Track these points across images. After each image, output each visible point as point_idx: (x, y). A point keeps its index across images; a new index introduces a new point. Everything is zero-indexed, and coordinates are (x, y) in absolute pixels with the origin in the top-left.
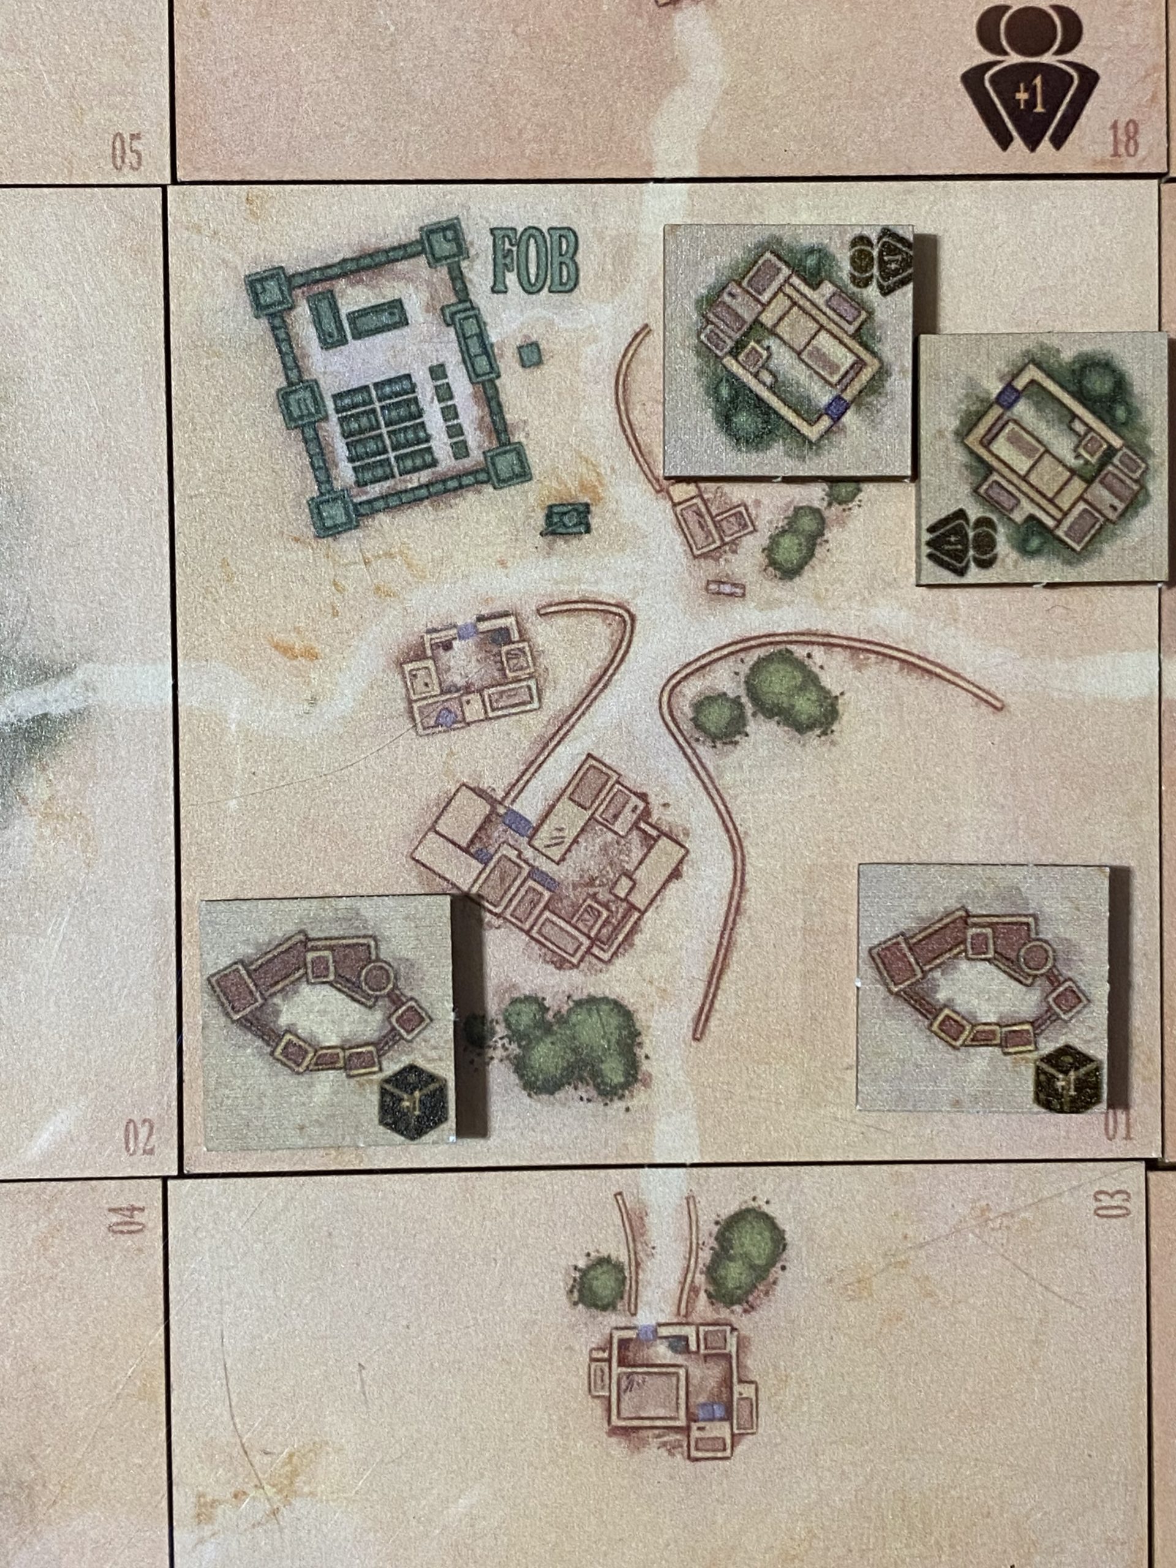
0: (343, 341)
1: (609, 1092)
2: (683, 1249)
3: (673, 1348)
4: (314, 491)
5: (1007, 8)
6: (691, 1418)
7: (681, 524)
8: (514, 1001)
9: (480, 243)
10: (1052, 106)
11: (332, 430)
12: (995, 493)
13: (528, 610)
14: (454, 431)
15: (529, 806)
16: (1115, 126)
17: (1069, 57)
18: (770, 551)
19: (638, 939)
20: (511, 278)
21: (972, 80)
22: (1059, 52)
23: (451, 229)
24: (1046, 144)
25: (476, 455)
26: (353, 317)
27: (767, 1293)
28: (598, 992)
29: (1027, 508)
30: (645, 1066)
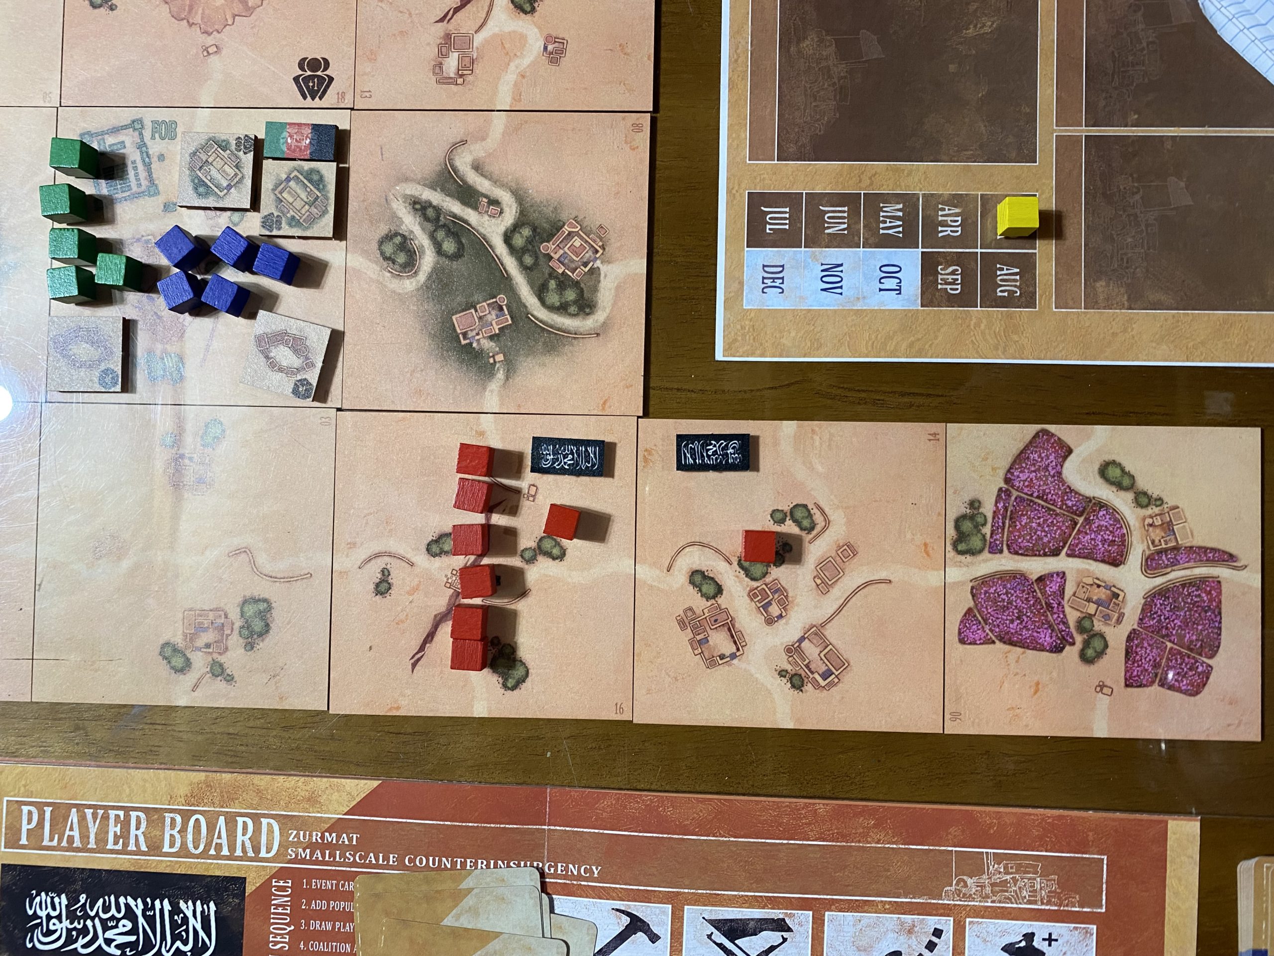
1: (174, 383)
2: (195, 430)
3: (190, 461)
5: (307, 59)
6: (195, 483)
8: (146, 353)
9: (148, 125)
10: (320, 87)
12: (282, 208)
13: (157, 234)
14: (138, 180)
16: (338, 94)
17: (325, 73)
18: (231, 218)
19: (185, 335)
20: (157, 135)
21: (296, 79)
22: (323, 71)
23: (140, 121)
24: (317, 98)
25: (143, 188)
26: (110, 146)
27: (219, 445)
29: (292, 213)
30: (186, 375)
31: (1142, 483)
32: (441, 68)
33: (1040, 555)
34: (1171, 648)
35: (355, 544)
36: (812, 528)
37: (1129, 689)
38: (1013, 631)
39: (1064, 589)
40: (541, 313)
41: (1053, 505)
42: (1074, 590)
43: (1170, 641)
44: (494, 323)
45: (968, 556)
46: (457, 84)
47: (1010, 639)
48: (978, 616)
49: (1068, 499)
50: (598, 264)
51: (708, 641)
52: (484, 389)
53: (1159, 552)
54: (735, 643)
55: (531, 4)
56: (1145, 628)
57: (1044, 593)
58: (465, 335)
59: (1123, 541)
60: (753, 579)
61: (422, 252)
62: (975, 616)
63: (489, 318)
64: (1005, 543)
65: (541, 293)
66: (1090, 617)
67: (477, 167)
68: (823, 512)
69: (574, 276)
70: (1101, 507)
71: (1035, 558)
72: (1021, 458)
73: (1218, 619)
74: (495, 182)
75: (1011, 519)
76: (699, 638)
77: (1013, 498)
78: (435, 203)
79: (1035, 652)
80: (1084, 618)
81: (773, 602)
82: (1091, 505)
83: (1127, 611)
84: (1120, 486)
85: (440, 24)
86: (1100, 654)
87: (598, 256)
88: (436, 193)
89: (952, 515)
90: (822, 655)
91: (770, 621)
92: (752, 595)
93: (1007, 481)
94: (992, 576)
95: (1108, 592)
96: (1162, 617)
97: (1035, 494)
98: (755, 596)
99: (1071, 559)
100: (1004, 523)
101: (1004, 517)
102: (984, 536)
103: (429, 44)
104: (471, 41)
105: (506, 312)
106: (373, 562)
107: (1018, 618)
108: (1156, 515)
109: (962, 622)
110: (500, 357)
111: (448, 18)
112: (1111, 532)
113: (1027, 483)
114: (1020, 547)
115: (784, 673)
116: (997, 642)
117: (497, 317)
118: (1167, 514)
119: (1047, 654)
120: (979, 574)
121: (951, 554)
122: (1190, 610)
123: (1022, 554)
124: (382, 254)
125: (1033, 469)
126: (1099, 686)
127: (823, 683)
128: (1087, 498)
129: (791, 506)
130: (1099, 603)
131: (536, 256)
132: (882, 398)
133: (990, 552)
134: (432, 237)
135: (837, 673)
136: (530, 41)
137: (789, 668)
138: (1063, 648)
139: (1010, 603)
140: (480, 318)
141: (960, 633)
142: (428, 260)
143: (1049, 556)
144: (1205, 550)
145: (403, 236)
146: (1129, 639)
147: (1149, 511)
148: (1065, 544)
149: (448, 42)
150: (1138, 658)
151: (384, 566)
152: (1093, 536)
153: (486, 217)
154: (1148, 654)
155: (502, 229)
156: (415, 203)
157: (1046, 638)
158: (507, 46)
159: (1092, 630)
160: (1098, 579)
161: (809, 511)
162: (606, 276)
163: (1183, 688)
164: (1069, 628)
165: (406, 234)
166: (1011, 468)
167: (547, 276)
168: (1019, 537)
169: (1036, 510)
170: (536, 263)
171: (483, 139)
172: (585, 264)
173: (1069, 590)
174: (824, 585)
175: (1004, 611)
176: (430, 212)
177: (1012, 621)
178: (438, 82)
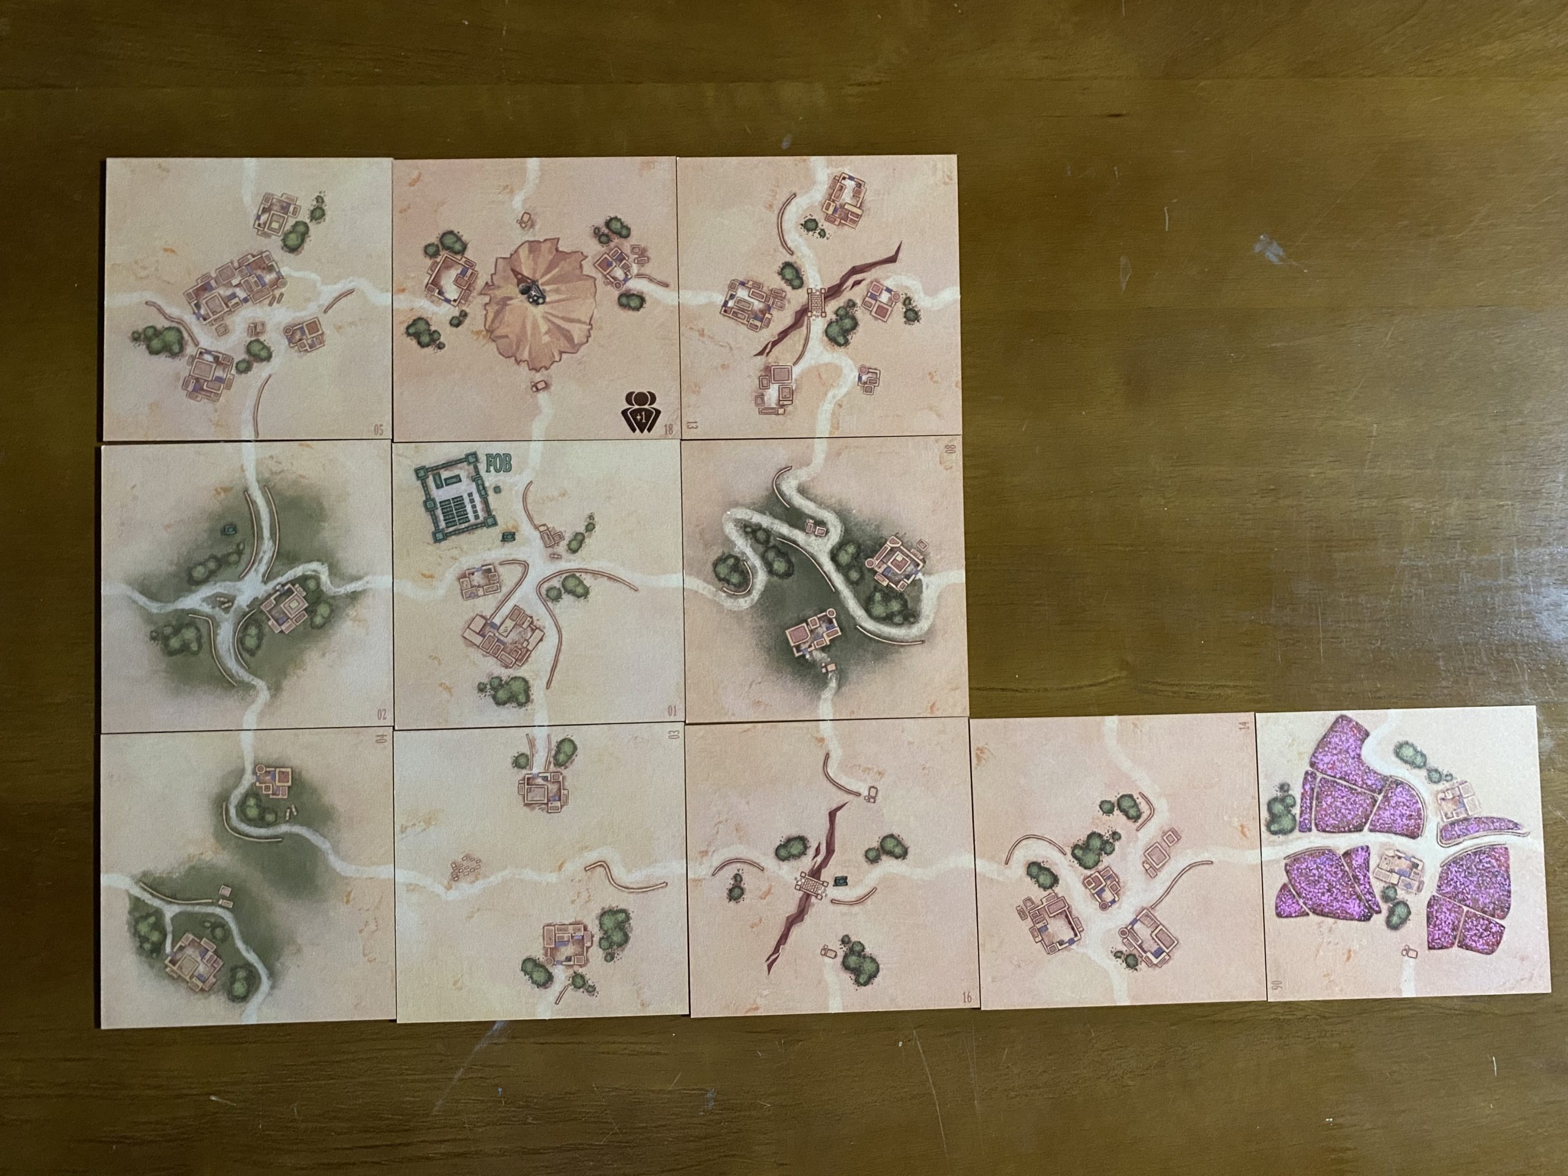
0: (442, 486)
1: (521, 705)
2: (547, 750)
3: (543, 779)
4: (433, 529)
5: (634, 392)
6: (549, 800)
7: (542, 538)
8: (493, 678)
9: (483, 459)
10: (647, 420)
11: (439, 512)
13: (496, 563)
14: (475, 512)
15: (497, 621)
16: (666, 426)
17: (652, 406)
18: (569, 545)
19: (530, 659)
20: (492, 468)
21: (624, 413)
22: (650, 405)
23: (474, 454)
24: (646, 431)
25: (481, 518)
26: (446, 480)
27: (571, 763)
28: (518, 675)
30: (532, 697)
31: (1432, 762)
32: (763, 400)
33: (1345, 832)
34: (1468, 912)
35: (706, 852)
36: (1139, 817)
37: (1432, 951)
38: (1325, 903)
39: (1368, 862)
40: (870, 625)
41: (1354, 784)
42: (1378, 861)
43: (1466, 905)
44: (825, 635)
45: (1281, 836)
46: (778, 414)
47: (1322, 910)
48: (1292, 890)
49: (1368, 778)
50: (920, 576)
51: (1048, 929)
52: (819, 698)
53: (1453, 824)
54: (1073, 929)
55: (845, 337)
56: (1443, 895)
57: (1350, 866)
58: (798, 648)
59: (1419, 815)
60: (1086, 868)
61: (755, 573)
62: (1290, 891)
63: (820, 630)
64: (1313, 821)
65: (867, 604)
66: (1393, 886)
67: (802, 491)
68: (1148, 802)
69: (898, 588)
70: (1397, 785)
71: (1341, 834)
72: (1323, 743)
73: (1507, 882)
74: (821, 504)
75: (1317, 798)
76: (1039, 926)
77: (1318, 780)
78: (765, 525)
79: (1345, 921)
80: (1388, 888)
81: (1107, 889)
82: (1388, 783)
83: (1425, 879)
84: (1412, 764)
85: (759, 357)
86: (1404, 921)
87: (919, 568)
88: (764, 517)
89: (1264, 801)
90: (1153, 935)
91: (1104, 906)
92: (1086, 882)
93: (1312, 764)
94: (1303, 853)
95: (1408, 862)
96: (1458, 883)
97: (1338, 776)
98: (1089, 883)
99: (1373, 834)
100: (1311, 803)
101: (1311, 799)
102: (1294, 817)
103: (749, 376)
104: (790, 372)
105: (836, 625)
106: (726, 868)
107: (1329, 891)
108: (1448, 790)
109: (1278, 897)
110: (831, 667)
111: (767, 351)
112: (1408, 807)
113: (1330, 766)
114: (1327, 825)
115: (1119, 954)
116: (1311, 913)
117: (828, 629)
118: (1457, 789)
119: (1355, 923)
120: (1291, 852)
121: (1265, 834)
122: (1482, 875)
123: (1328, 832)
124: (717, 576)
125: (1335, 752)
126: (1405, 950)
127: (1155, 961)
128: (1385, 776)
129: (1119, 796)
130: (1401, 874)
131: (861, 570)
132: (1193, 691)
133: (1300, 831)
134: (763, 557)
135: (1167, 951)
136: (846, 371)
137: (1124, 949)
138: (1371, 916)
139: (1321, 877)
140: (812, 631)
141: (1277, 908)
142: (761, 579)
143: (1354, 831)
144: (1492, 820)
145: (737, 559)
146: (1429, 905)
147: (1441, 786)
148: (1367, 820)
149: (768, 374)
150: (1438, 922)
151: (736, 872)
152: (1392, 812)
153: (813, 537)
154: (1446, 917)
155: (829, 546)
156: (746, 526)
157: (1354, 907)
158: (824, 376)
159: (1395, 898)
160: (1398, 851)
161: (1135, 801)
162: (927, 587)
163: (1480, 947)
164: (1375, 897)
165: (739, 555)
166: (1315, 752)
167: (872, 589)
168: (1326, 816)
169: (1339, 790)
170: (862, 577)
171: (808, 465)
172: (908, 577)
173: (1373, 864)
174: (1152, 870)
175: (1316, 885)
176: (761, 535)
177: (1323, 894)
178: (760, 412)
